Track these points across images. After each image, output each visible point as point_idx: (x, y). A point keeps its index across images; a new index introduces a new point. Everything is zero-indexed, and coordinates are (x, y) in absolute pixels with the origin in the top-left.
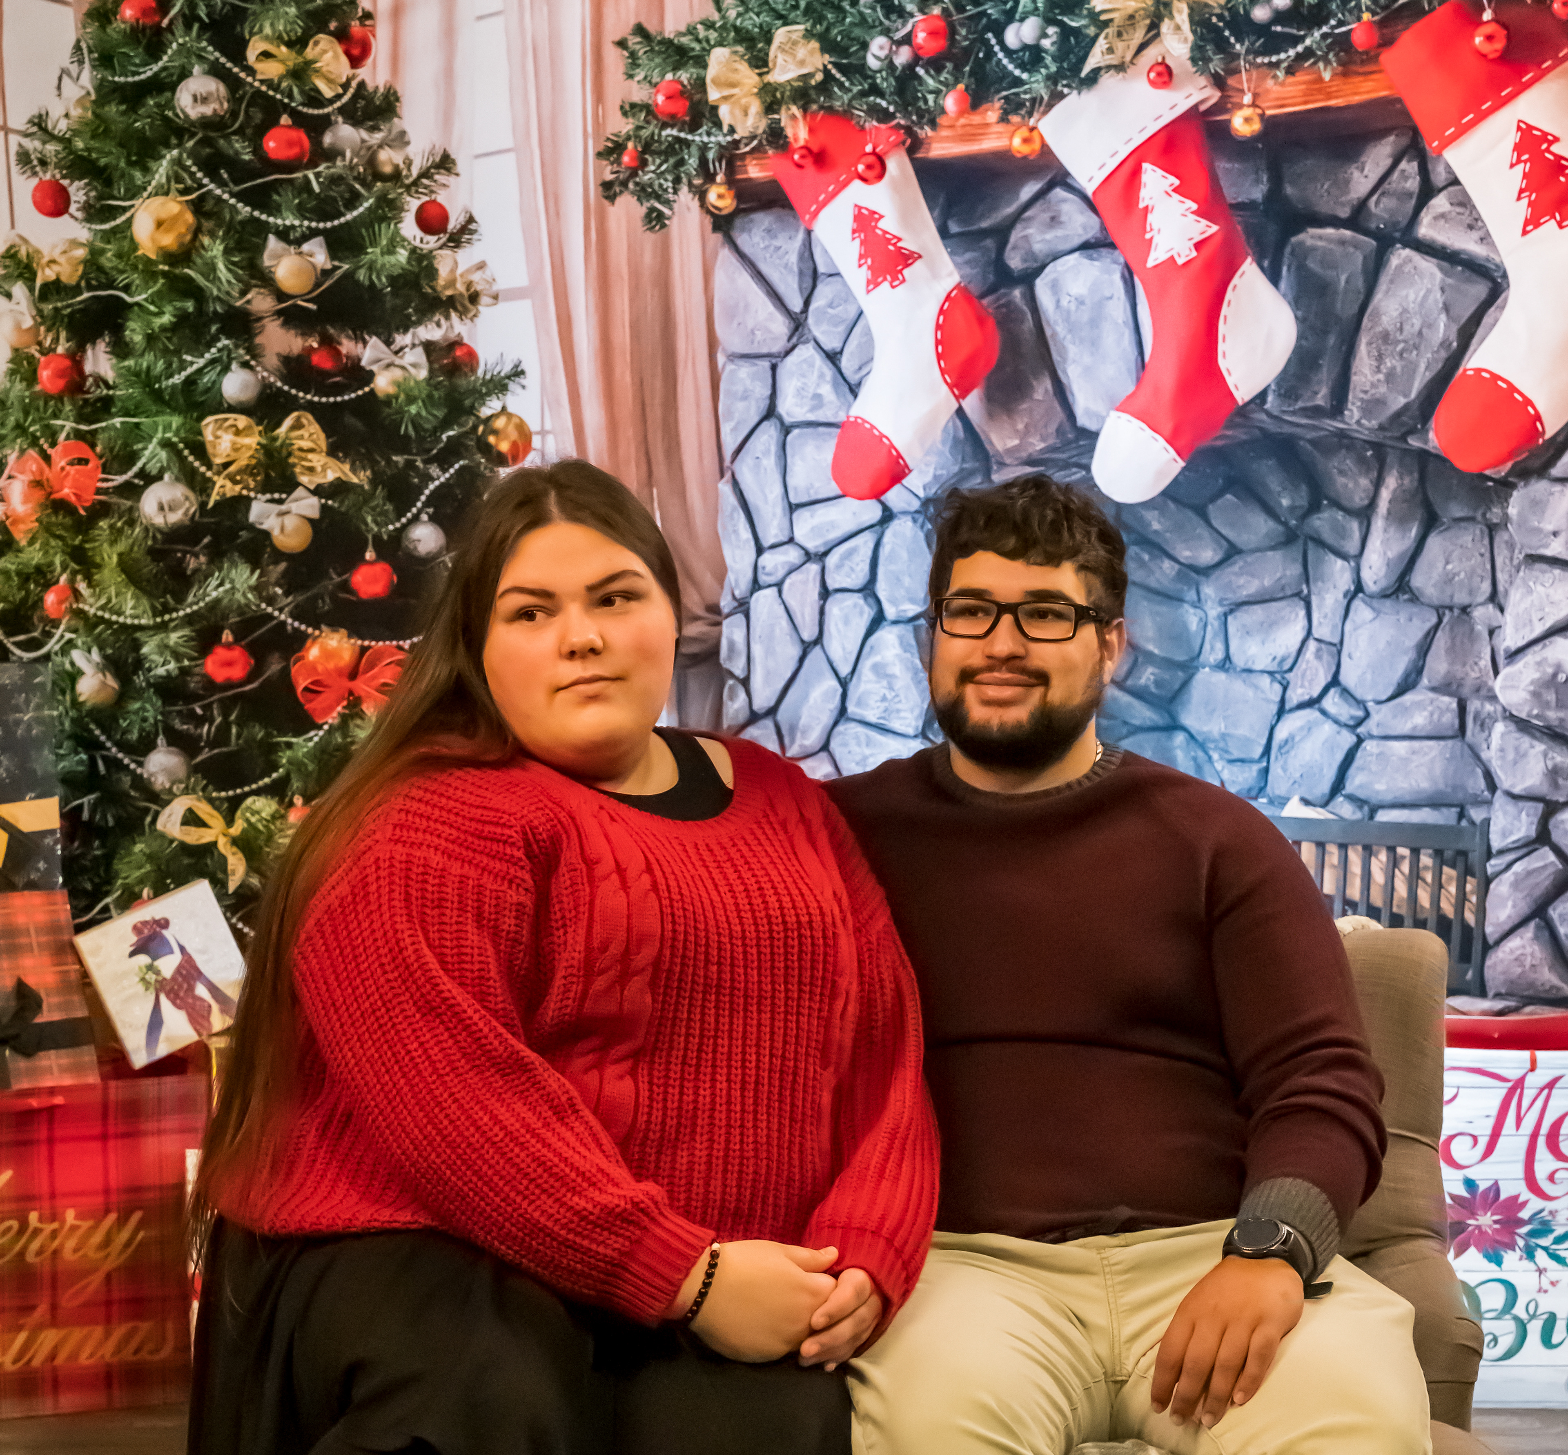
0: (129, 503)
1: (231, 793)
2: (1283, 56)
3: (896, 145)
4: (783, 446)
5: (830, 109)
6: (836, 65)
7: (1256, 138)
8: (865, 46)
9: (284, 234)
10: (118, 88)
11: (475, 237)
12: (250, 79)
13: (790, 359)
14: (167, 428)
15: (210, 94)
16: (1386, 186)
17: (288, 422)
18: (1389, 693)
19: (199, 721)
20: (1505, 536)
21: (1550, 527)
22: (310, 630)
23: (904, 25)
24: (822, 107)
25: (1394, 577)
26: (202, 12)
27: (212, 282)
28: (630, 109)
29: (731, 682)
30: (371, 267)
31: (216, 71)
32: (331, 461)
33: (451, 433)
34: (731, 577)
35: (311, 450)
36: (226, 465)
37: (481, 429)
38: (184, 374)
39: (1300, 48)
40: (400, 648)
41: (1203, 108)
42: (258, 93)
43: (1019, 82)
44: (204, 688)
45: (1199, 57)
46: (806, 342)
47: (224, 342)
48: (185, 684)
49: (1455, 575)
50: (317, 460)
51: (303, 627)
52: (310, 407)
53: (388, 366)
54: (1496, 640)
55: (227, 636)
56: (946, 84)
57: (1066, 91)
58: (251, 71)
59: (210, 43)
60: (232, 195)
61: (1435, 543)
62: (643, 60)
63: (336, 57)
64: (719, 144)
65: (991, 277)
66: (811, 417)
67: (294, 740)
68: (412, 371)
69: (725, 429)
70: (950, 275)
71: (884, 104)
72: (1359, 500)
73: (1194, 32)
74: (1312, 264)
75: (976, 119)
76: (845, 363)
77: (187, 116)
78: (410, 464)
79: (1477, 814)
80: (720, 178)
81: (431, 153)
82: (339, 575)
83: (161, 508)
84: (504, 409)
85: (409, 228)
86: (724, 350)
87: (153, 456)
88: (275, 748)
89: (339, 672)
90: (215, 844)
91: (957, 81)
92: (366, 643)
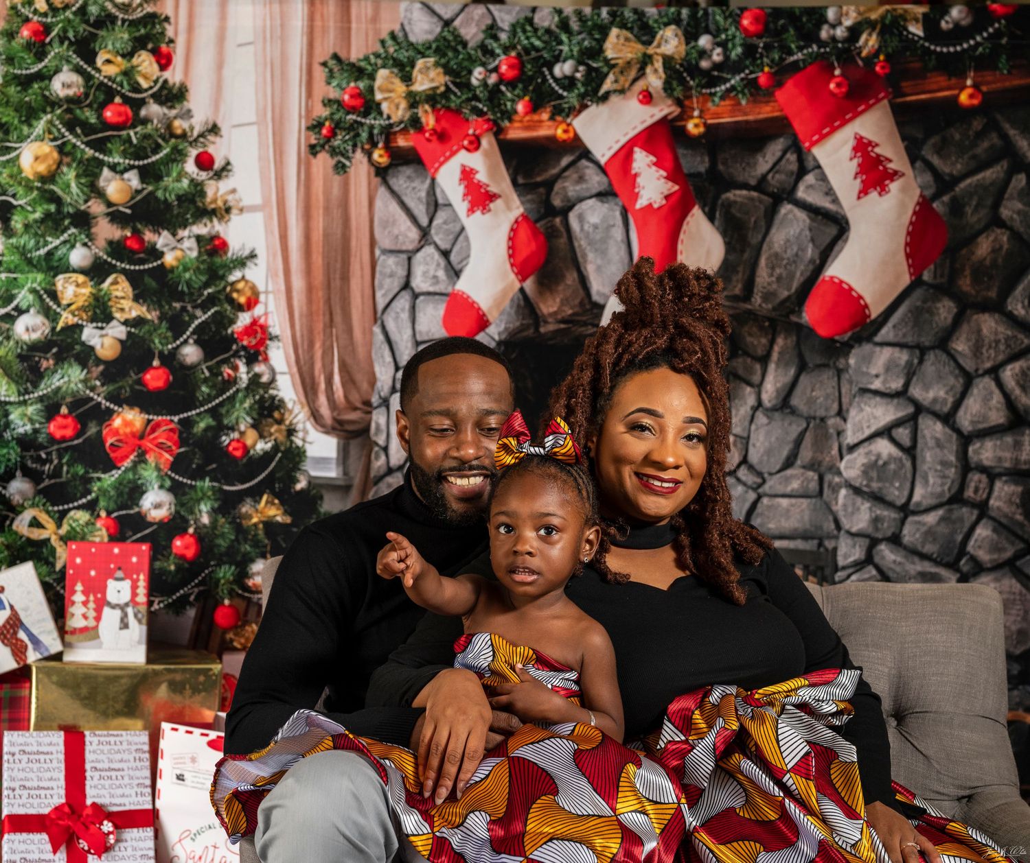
0: (7, 326)
1: (61, 508)
2: (718, 89)
3: (488, 130)
4: (413, 308)
5: (448, 109)
6: (453, 83)
7: (700, 137)
8: (470, 72)
9: (113, 168)
10: (16, 77)
11: (231, 173)
12: (97, 75)
13: (419, 256)
14: (34, 281)
15: (72, 83)
16: (777, 167)
17: (110, 280)
18: (778, 467)
19: (44, 462)
20: (847, 376)
21: (873, 371)
22: (116, 408)
23: (494, 60)
24: (443, 106)
25: (780, 399)
26: (71, 34)
27: (68, 194)
28: (328, 103)
29: (376, 449)
30: (165, 190)
31: (78, 70)
32: (135, 305)
33: (210, 290)
34: (379, 384)
35: (123, 298)
36: (69, 305)
37: (228, 289)
38: (46, 249)
39: (728, 85)
40: (172, 421)
41: (670, 117)
42: (102, 84)
43: (561, 97)
44: (48, 442)
45: (668, 88)
46: (430, 244)
47: (73, 230)
48: (36, 438)
49: (817, 398)
50: (126, 304)
51: (112, 406)
52: (124, 272)
53: (174, 249)
54: (841, 439)
55: (64, 410)
56: (518, 96)
57: (589, 103)
58: (99, 71)
59: (75, 52)
60: (83, 143)
61: (804, 379)
62: (337, 74)
63: (151, 64)
64: (380, 125)
65: (542, 210)
66: (431, 289)
67: (103, 476)
68: (188, 252)
69: (379, 294)
70: (518, 208)
71: (481, 106)
72: (760, 352)
73: (665, 73)
74: (733, 211)
75: (536, 117)
76: (454, 257)
77: (57, 95)
78: (184, 309)
79: (829, 544)
80: (381, 145)
81: (206, 123)
82: (136, 374)
83: (27, 330)
84: (243, 278)
85: (190, 167)
86: (380, 248)
87: (24, 297)
88: (90, 480)
89: (133, 435)
90: (48, 540)
91: (525, 95)
92: (151, 417)
